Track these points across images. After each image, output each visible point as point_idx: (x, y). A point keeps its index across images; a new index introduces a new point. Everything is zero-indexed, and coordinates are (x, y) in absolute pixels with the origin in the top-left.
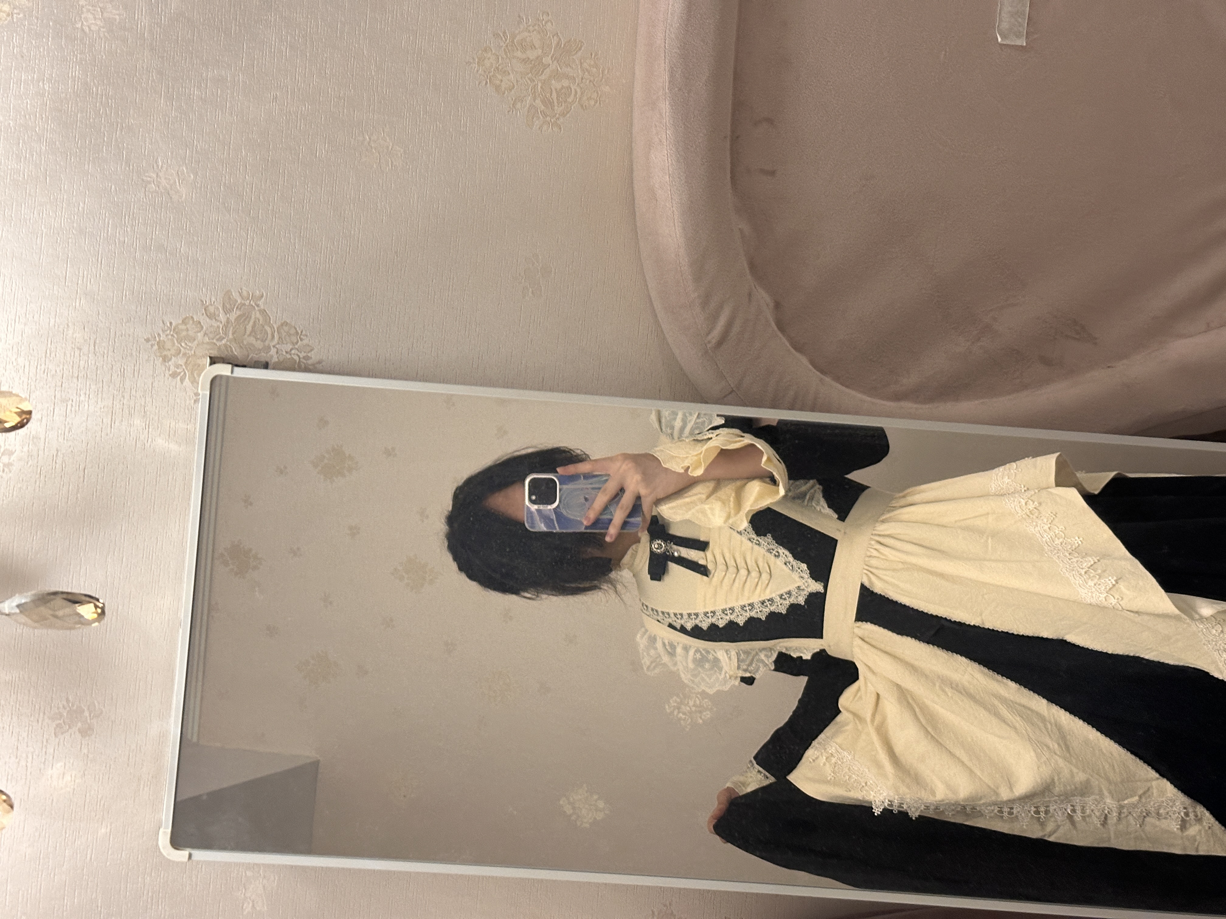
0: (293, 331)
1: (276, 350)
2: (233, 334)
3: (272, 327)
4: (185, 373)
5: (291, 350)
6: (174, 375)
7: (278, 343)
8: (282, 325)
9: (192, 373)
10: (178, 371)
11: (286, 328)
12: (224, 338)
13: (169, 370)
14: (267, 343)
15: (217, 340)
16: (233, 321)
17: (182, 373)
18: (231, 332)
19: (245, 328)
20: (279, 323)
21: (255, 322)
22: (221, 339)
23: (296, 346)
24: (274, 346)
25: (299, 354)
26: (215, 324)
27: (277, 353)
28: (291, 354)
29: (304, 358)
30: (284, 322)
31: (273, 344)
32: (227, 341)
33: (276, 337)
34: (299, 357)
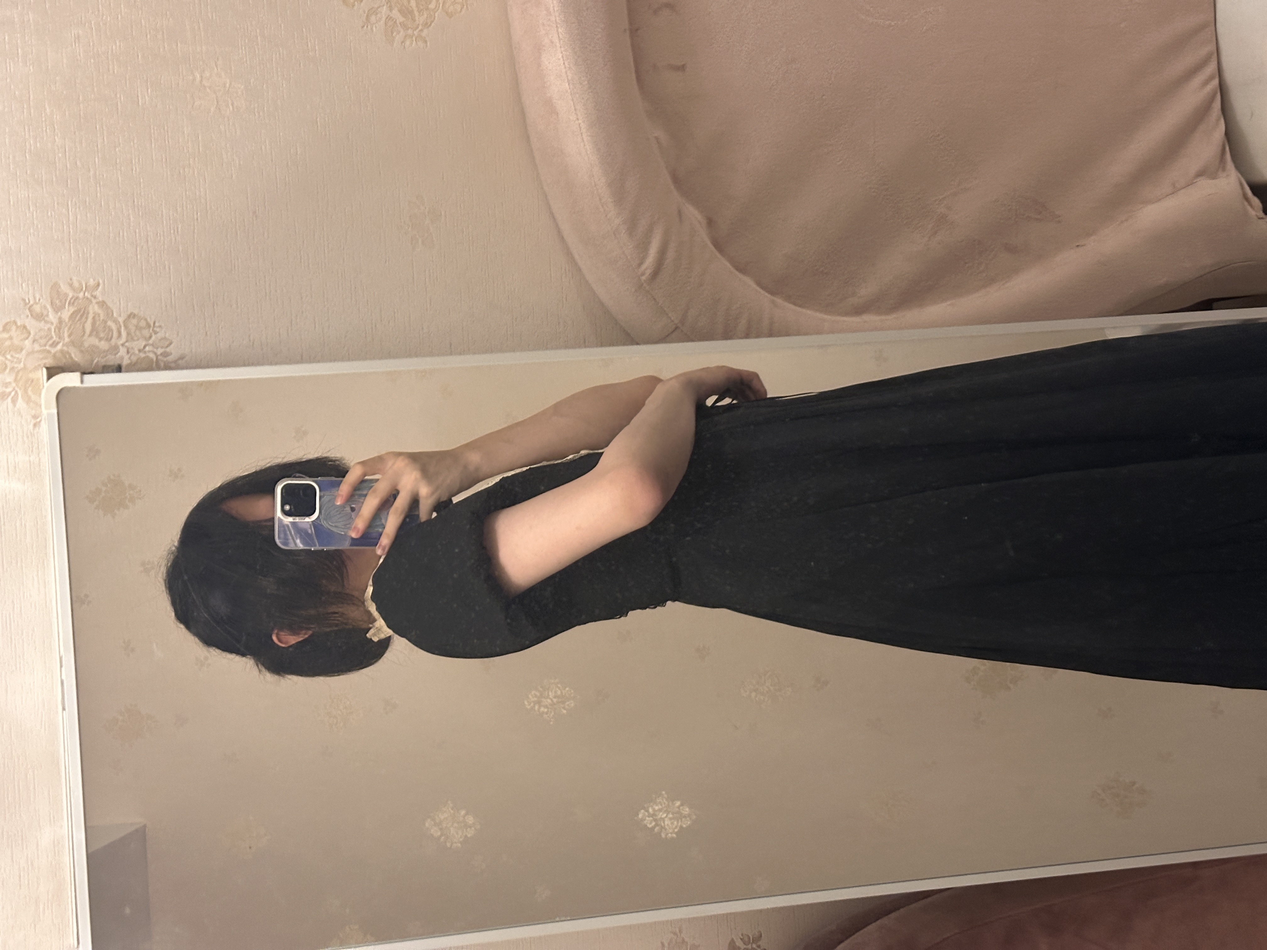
0: (143, 324)
1: (125, 350)
2: (69, 336)
3: (116, 321)
4: (17, 392)
5: (145, 347)
6: (3, 397)
7: (127, 341)
8: (129, 316)
9: (26, 391)
10: (8, 390)
11: (134, 321)
12: (58, 343)
14: (113, 341)
15: (51, 345)
16: (67, 320)
17: (13, 393)
18: (66, 335)
19: (83, 327)
20: (124, 315)
21: (94, 318)
22: (54, 344)
23: (151, 342)
24: (123, 345)
25: (155, 350)
26: (45, 327)
27: (128, 352)
28: (145, 352)
29: (161, 354)
30: (131, 314)
31: (121, 342)
32: (63, 345)
33: (124, 334)
34: (155, 354)
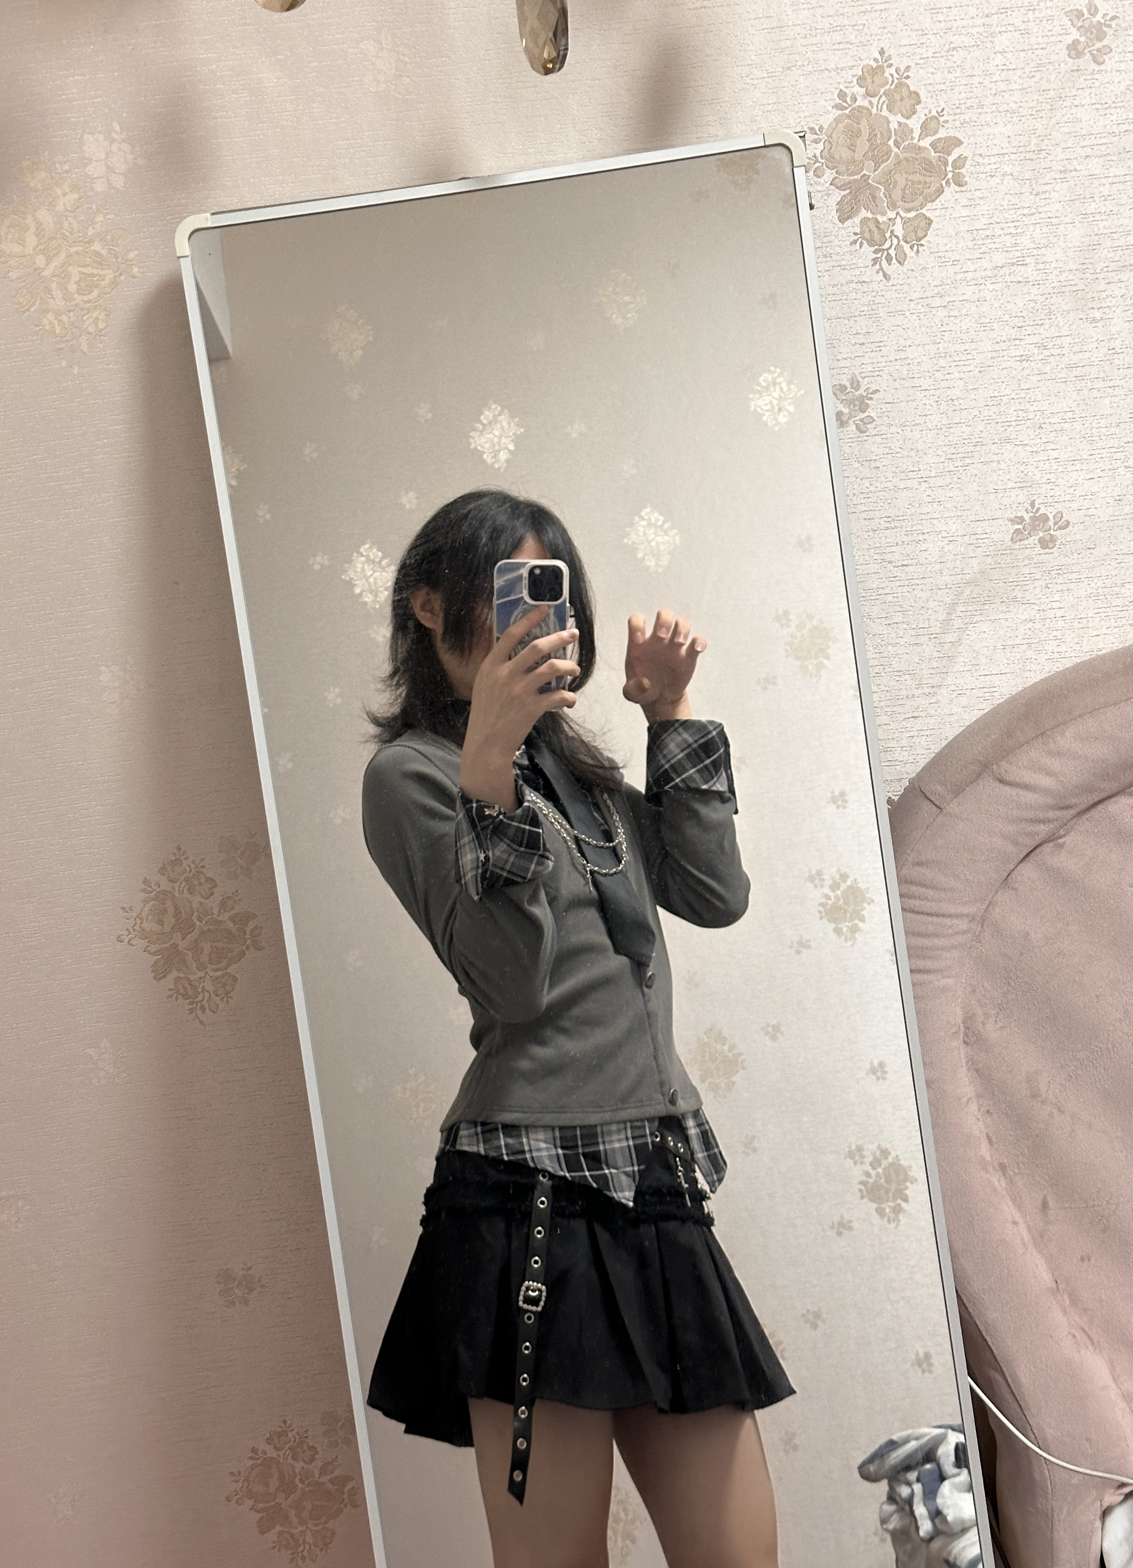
0: (920, 234)
1: (894, 217)
2: (906, 159)
3: (922, 206)
4: (846, 108)
5: (895, 236)
6: (842, 95)
7: (902, 218)
8: (929, 219)
9: (847, 117)
10: (848, 99)
11: (923, 224)
12: (899, 148)
13: (846, 87)
14: (901, 204)
15: (895, 141)
16: (922, 155)
17: (845, 105)
18: (909, 154)
19: (916, 172)
20: (928, 214)
21: (925, 183)
22: (897, 144)
23: (902, 243)
24: (898, 213)
25: (893, 247)
26: (916, 135)
27: (890, 219)
28: (891, 237)
29: (888, 254)
30: (932, 221)
31: (901, 213)
32: (897, 155)
33: (912, 214)
34: (891, 246)
